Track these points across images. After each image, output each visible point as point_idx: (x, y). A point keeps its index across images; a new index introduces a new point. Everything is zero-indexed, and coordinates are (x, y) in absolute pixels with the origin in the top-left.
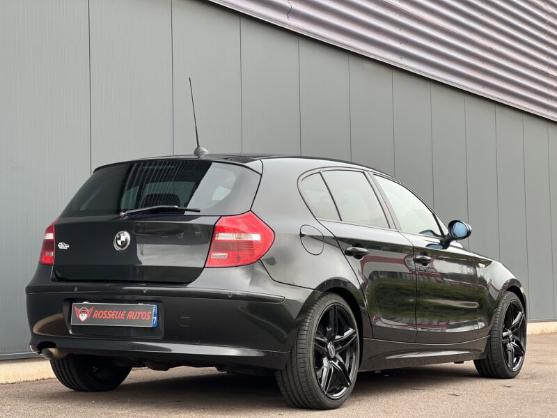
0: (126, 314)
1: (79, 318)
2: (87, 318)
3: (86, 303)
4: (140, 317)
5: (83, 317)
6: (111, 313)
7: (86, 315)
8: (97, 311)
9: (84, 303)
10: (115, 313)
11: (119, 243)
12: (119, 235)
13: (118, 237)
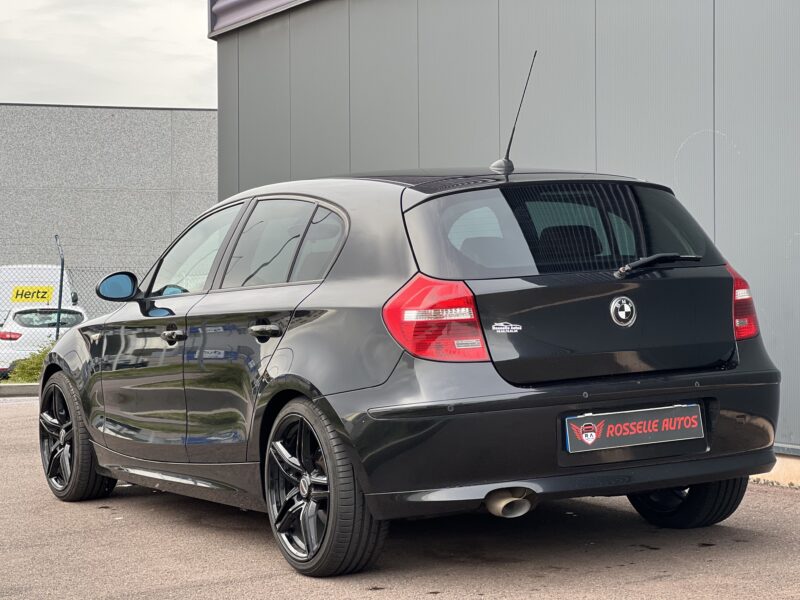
0: (659, 425)
1: (582, 441)
2: (597, 439)
3: (591, 414)
4: (682, 426)
5: (590, 438)
6: (635, 426)
7: (594, 434)
8: (611, 426)
9: (586, 415)
10: (642, 425)
11: (622, 315)
12: (620, 303)
13: (619, 306)
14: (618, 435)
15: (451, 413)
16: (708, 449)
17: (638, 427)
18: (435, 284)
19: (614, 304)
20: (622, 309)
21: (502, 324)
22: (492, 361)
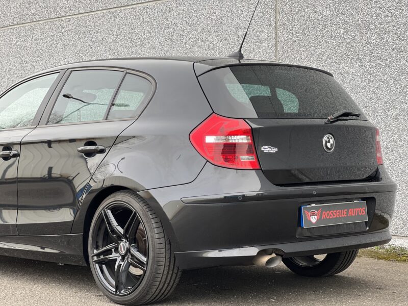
0: (348, 212)
1: (310, 221)
2: (317, 220)
3: (314, 205)
4: (358, 214)
5: (314, 219)
6: (336, 213)
7: (316, 217)
8: (324, 212)
9: (312, 205)
10: (339, 212)
11: (329, 145)
12: (328, 138)
13: (327, 140)
14: (328, 218)
15: (241, 201)
16: (368, 228)
17: (337, 214)
18: (225, 120)
19: (325, 139)
20: (329, 142)
21: (267, 147)
22: (261, 170)
